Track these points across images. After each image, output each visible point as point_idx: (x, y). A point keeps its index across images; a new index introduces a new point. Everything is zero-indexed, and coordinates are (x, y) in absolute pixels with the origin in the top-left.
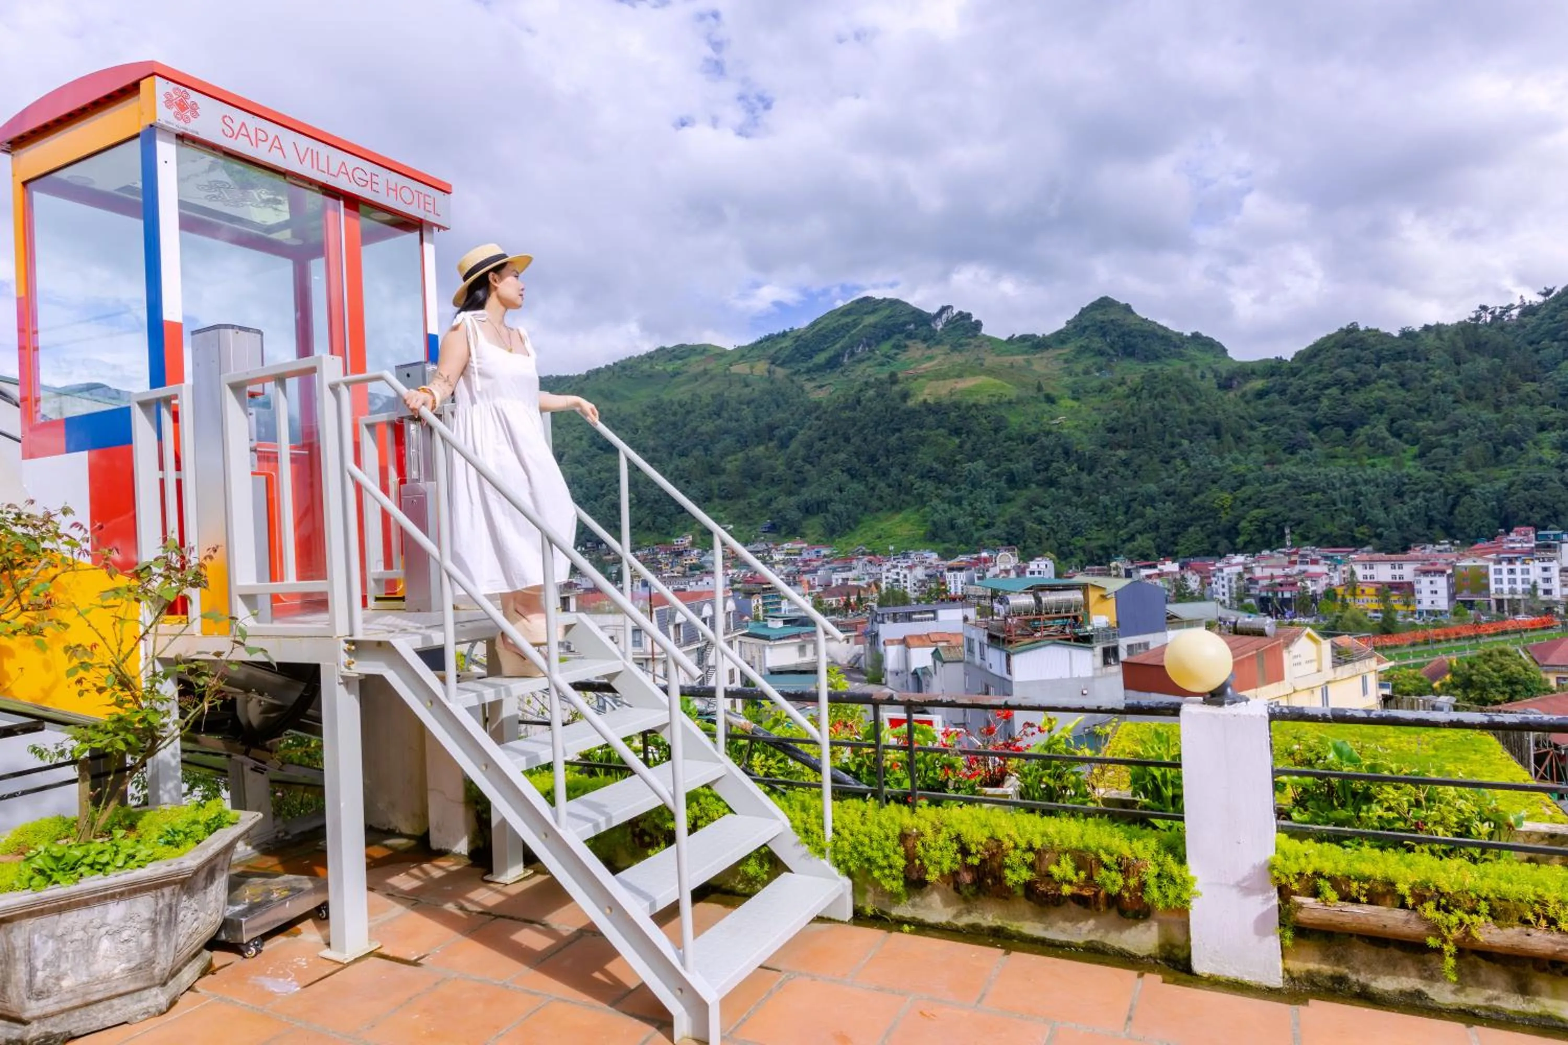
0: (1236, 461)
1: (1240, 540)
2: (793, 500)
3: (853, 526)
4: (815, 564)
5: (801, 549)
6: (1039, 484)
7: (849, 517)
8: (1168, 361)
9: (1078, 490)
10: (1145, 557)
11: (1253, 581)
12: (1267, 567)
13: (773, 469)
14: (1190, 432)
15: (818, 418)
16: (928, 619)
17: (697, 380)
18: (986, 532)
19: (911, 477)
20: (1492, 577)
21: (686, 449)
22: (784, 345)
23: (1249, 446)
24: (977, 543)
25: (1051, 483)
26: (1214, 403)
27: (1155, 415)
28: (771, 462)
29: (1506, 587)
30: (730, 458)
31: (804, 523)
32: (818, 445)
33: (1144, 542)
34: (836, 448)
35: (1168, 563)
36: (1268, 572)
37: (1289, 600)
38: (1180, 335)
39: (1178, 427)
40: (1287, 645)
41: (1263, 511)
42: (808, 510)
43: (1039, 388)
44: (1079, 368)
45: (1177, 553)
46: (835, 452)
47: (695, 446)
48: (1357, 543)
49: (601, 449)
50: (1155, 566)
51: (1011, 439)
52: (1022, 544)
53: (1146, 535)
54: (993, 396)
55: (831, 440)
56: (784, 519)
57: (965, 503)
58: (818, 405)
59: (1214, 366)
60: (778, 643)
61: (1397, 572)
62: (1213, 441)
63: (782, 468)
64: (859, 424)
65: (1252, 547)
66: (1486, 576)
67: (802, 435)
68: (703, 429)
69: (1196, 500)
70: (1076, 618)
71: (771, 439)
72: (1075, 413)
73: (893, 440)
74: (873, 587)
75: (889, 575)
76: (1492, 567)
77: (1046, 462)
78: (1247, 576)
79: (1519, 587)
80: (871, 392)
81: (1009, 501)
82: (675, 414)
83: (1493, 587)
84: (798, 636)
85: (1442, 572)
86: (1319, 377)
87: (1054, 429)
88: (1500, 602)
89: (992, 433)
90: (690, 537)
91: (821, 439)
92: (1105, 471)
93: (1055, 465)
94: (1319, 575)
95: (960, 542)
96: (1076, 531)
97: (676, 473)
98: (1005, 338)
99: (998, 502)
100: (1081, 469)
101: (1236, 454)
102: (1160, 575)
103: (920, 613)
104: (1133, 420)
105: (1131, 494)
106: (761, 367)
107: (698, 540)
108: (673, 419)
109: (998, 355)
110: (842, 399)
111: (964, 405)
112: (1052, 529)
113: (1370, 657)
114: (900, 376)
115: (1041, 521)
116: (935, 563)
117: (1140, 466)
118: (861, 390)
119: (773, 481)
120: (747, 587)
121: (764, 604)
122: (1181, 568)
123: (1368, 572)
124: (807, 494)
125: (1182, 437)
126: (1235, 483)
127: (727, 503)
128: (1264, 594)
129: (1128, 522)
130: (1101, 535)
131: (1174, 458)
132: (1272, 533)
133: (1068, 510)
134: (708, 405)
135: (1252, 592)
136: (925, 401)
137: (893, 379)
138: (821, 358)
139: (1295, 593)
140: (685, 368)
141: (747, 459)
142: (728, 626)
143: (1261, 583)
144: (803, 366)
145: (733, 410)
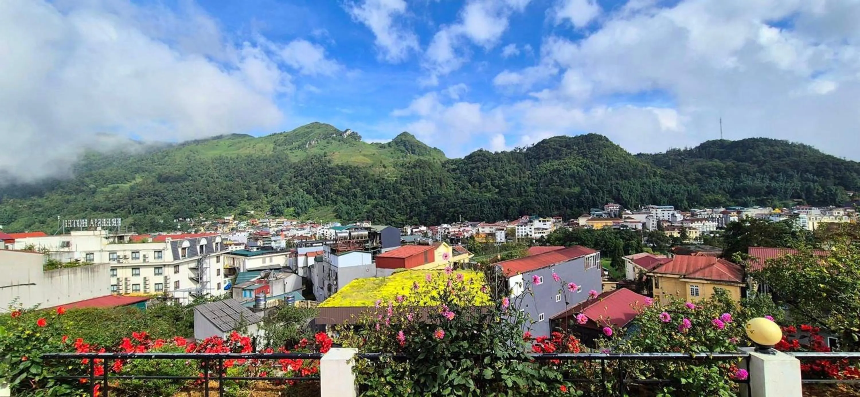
1: (447, 219)
2: (282, 201)
3: (307, 212)
4: (289, 227)
5: (283, 222)
6: (379, 198)
7: (305, 208)
8: (426, 156)
9: (393, 200)
10: (416, 225)
11: (449, 233)
12: (453, 228)
13: (273, 188)
14: (431, 181)
15: (294, 168)
16: (320, 246)
18: (359, 216)
19: (332, 194)
20: (517, 231)
21: (233, 178)
22: (280, 138)
25: (384, 197)
26: (439, 172)
27: (421, 175)
29: (520, 234)
31: (286, 211)
32: (294, 179)
33: (415, 219)
34: (301, 181)
35: (423, 227)
36: (453, 230)
38: (430, 148)
39: (428, 179)
40: (436, 249)
41: (454, 209)
42: (288, 205)
43: (381, 162)
44: (395, 156)
45: (426, 223)
47: (237, 177)
48: (480, 220)
50: (418, 228)
51: (370, 181)
52: (373, 219)
54: (364, 164)
55: (299, 178)
56: (277, 209)
58: (294, 163)
60: (251, 257)
61: (491, 230)
63: (277, 188)
64: (311, 172)
65: (449, 222)
66: (515, 230)
67: (287, 175)
68: (241, 170)
69: (433, 205)
72: (393, 172)
74: (313, 237)
75: (320, 231)
76: (517, 227)
77: (382, 190)
78: (447, 231)
79: (524, 234)
80: (316, 159)
81: (368, 204)
82: (228, 163)
83: (517, 234)
85: (503, 230)
86: (471, 165)
87: (386, 177)
88: (518, 239)
89: (363, 178)
90: (232, 216)
91: (295, 177)
92: (403, 194)
93: (385, 191)
94: (469, 231)
98: (370, 143)
99: (365, 204)
103: (316, 243)
104: (413, 176)
106: (270, 146)
107: (236, 217)
108: (226, 164)
110: (304, 161)
111: (353, 167)
112: (384, 215)
113: (466, 253)
114: (328, 154)
115: (380, 212)
117: (415, 193)
118: (312, 158)
120: (255, 237)
121: (264, 244)
122: (427, 228)
123: (483, 230)
124: (288, 199)
125: (429, 183)
126: (445, 199)
127: (251, 201)
129: (410, 212)
132: (456, 217)
134: (244, 160)
135: (449, 237)
136: (337, 164)
137: (325, 155)
138: (295, 144)
139: (461, 236)
142: (217, 249)
143: (451, 233)
144: (289, 147)
145: (256, 163)
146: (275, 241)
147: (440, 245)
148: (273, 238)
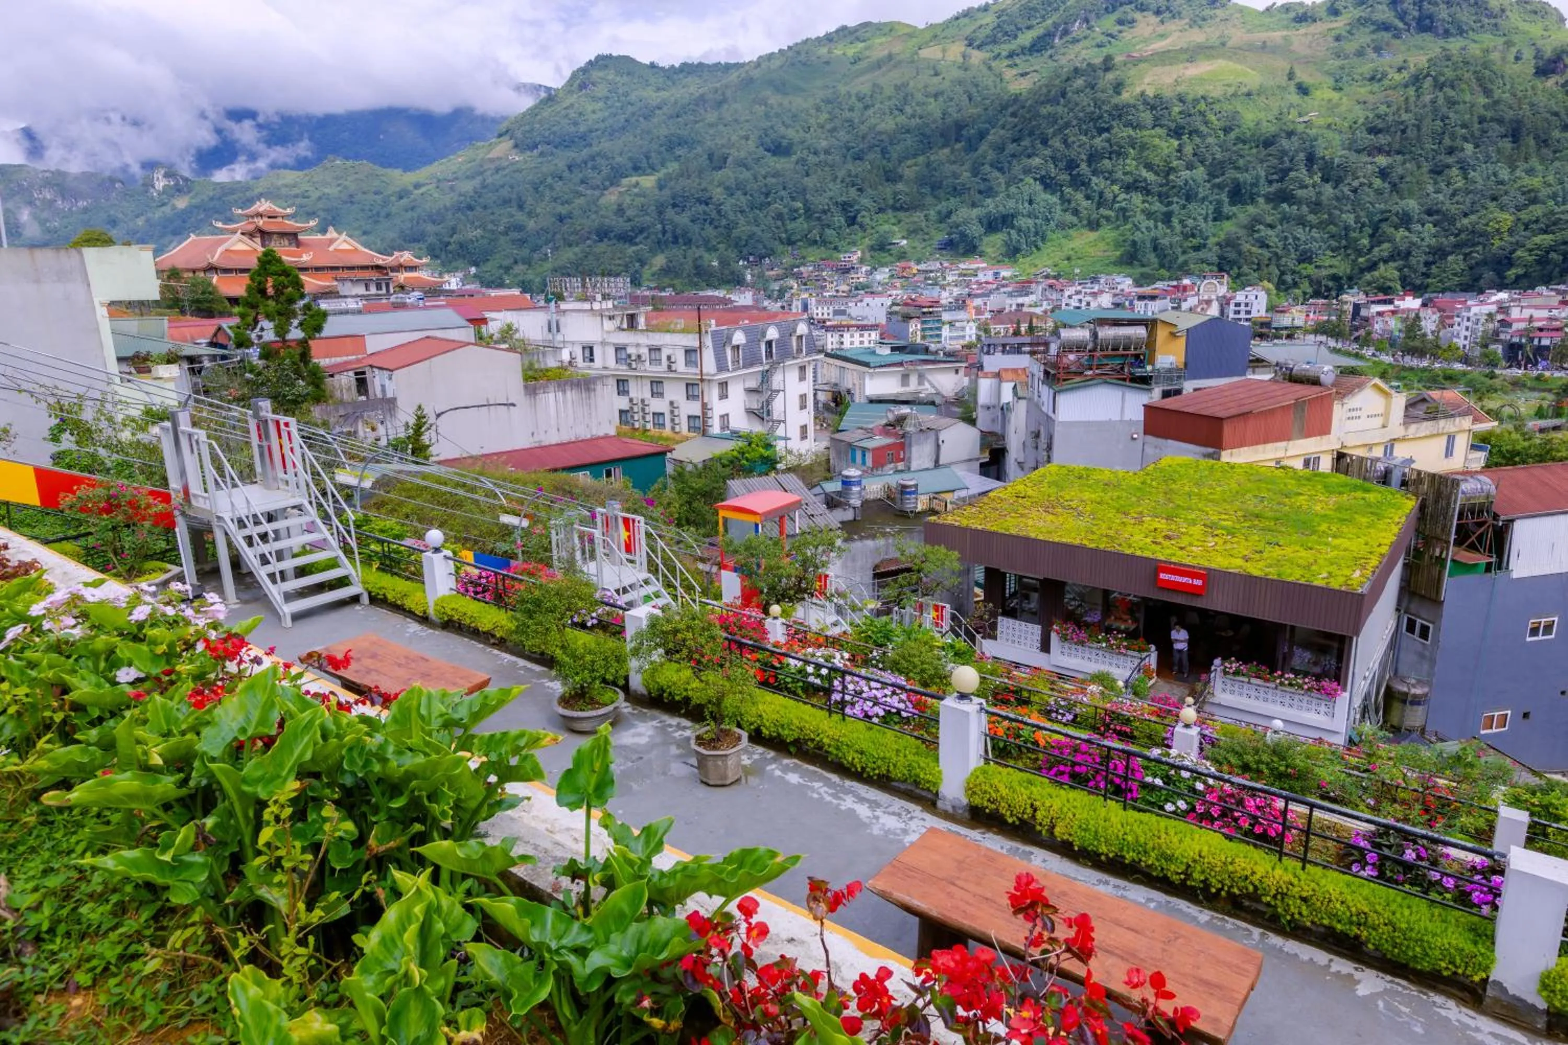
0: (1530, 172)
1: (1511, 273)
2: (976, 212)
3: (1040, 243)
4: (990, 287)
5: (978, 269)
6: (1268, 199)
7: (1036, 234)
8: (1476, 37)
9: (1316, 206)
10: (1386, 290)
11: (1505, 324)
12: (1529, 307)
13: (955, 176)
14: (1477, 133)
15: (1014, 115)
17: (880, 67)
18: (1193, 254)
19: (1116, 188)
21: (862, 151)
22: (984, 22)
23: (1555, 152)
24: (1181, 268)
25: (1284, 197)
26: (1520, 94)
27: (1435, 110)
28: (954, 167)
30: (909, 162)
31: (986, 240)
32: (1012, 148)
33: (1389, 272)
34: (1030, 150)
35: (1409, 299)
36: (1527, 313)
37: (1547, 348)
39: (1464, 126)
41: (1551, 236)
42: (992, 225)
43: (1292, 75)
44: (1350, 47)
45: (1427, 286)
46: (1029, 156)
47: (871, 148)
49: (768, 150)
50: (1391, 302)
51: (1244, 142)
52: (1236, 270)
53: (1392, 264)
54: (1229, 85)
55: (1026, 142)
56: (963, 235)
57: (1175, 221)
58: (1016, 99)
59: (1540, 43)
60: (880, 371)
62: (1507, 145)
63: (967, 174)
64: (1060, 122)
67: (994, 136)
68: (882, 127)
69: (1465, 221)
70: (1137, 356)
71: (958, 140)
72: (1331, 107)
73: (1099, 142)
77: (1282, 170)
78: (1500, 317)
80: (1080, 82)
81: (1228, 218)
82: (851, 109)
84: (901, 364)
87: (1300, 128)
89: (1221, 133)
90: (859, 254)
91: (1014, 140)
92: (1355, 183)
93: (1292, 174)
95: (1162, 266)
96: (1306, 258)
97: (848, 180)
98: (1261, 8)
99: (1215, 219)
100: (1325, 180)
101: (1534, 162)
102: (1394, 312)
103: (1031, 345)
104: (1405, 117)
105: (1383, 212)
106: (956, 50)
107: (868, 255)
108: (847, 114)
109: (1249, 31)
110: (1044, 90)
111: (1190, 97)
112: (1276, 254)
113: (1463, 415)
114: (1118, 59)
115: (1264, 245)
116: (1127, 290)
117: (1402, 178)
118: (1068, 79)
119: (956, 191)
120: (906, 310)
121: (923, 330)
122: (1424, 305)
124: (991, 206)
125: (1465, 139)
126: (1522, 199)
127: (901, 215)
128: (1516, 340)
129: (1372, 248)
130: (1335, 262)
131: (1448, 166)
132: (1556, 265)
133: (1300, 232)
134: (890, 98)
135: (1502, 336)
136: (1143, 94)
137: (1108, 65)
138: (1026, 38)
139: (1557, 340)
140: (867, 53)
141: (928, 165)
142: (800, 350)
143: (1515, 326)
144: (1005, 49)
145: (918, 104)
146: (951, 324)
147: (1360, 386)
148: (946, 317)
